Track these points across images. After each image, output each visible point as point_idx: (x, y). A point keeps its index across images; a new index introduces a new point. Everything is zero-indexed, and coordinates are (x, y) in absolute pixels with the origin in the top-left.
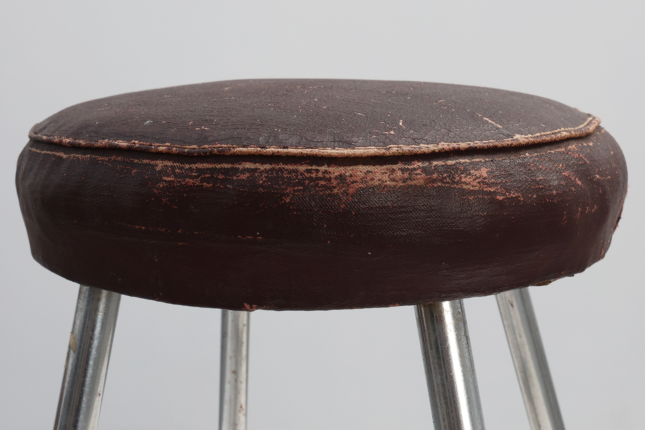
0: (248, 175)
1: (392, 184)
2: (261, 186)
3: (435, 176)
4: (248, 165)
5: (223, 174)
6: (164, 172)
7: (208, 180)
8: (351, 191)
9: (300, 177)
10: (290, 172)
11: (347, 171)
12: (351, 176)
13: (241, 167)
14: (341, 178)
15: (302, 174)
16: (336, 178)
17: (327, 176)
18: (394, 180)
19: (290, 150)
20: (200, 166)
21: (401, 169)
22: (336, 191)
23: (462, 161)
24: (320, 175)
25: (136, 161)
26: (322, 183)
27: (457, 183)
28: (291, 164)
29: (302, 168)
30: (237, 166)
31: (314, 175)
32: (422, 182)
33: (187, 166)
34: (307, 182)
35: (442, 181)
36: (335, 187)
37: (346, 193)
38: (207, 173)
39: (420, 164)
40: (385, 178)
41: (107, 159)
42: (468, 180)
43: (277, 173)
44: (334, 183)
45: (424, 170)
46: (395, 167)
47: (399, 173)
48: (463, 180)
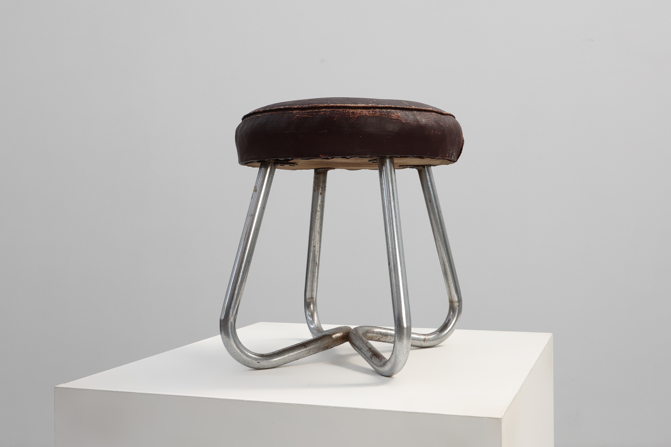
0: (323, 112)
1: (369, 115)
2: (327, 115)
3: (383, 113)
4: (324, 110)
5: (315, 113)
6: (296, 114)
7: (310, 115)
8: (356, 116)
9: (340, 112)
10: (337, 111)
11: (355, 111)
12: (356, 112)
13: (321, 110)
14: (353, 113)
15: (341, 112)
16: (351, 113)
17: (348, 112)
18: (369, 114)
19: (337, 105)
20: (308, 111)
21: (372, 111)
22: (351, 116)
23: (392, 110)
24: (346, 112)
25: (287, 112)
26: (347, 114)
27: (390, 116)
28: (337, 109)
29: (341, 110)
30: (320, 110)
31: (344, 112)
32: (378, 115)
33: (304, 111)
34: (342, 114)
35: (385, 115)
36: (351, 115)
37: (354, 117)
38: (310, 113)
39: (378, 110)
40: (367, 113)
41: (276, 113)
42: (393, 116)
43: (333, 112)
44: (351, 114)
45: (379, 112)
46: (370, 110)
47: (372, 112)
48: (392, 115)
